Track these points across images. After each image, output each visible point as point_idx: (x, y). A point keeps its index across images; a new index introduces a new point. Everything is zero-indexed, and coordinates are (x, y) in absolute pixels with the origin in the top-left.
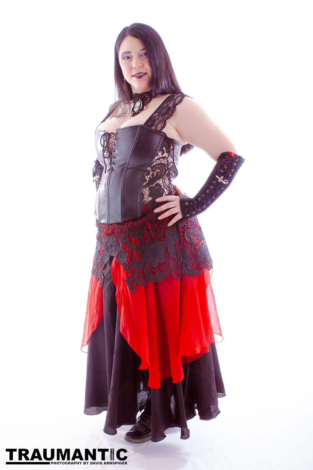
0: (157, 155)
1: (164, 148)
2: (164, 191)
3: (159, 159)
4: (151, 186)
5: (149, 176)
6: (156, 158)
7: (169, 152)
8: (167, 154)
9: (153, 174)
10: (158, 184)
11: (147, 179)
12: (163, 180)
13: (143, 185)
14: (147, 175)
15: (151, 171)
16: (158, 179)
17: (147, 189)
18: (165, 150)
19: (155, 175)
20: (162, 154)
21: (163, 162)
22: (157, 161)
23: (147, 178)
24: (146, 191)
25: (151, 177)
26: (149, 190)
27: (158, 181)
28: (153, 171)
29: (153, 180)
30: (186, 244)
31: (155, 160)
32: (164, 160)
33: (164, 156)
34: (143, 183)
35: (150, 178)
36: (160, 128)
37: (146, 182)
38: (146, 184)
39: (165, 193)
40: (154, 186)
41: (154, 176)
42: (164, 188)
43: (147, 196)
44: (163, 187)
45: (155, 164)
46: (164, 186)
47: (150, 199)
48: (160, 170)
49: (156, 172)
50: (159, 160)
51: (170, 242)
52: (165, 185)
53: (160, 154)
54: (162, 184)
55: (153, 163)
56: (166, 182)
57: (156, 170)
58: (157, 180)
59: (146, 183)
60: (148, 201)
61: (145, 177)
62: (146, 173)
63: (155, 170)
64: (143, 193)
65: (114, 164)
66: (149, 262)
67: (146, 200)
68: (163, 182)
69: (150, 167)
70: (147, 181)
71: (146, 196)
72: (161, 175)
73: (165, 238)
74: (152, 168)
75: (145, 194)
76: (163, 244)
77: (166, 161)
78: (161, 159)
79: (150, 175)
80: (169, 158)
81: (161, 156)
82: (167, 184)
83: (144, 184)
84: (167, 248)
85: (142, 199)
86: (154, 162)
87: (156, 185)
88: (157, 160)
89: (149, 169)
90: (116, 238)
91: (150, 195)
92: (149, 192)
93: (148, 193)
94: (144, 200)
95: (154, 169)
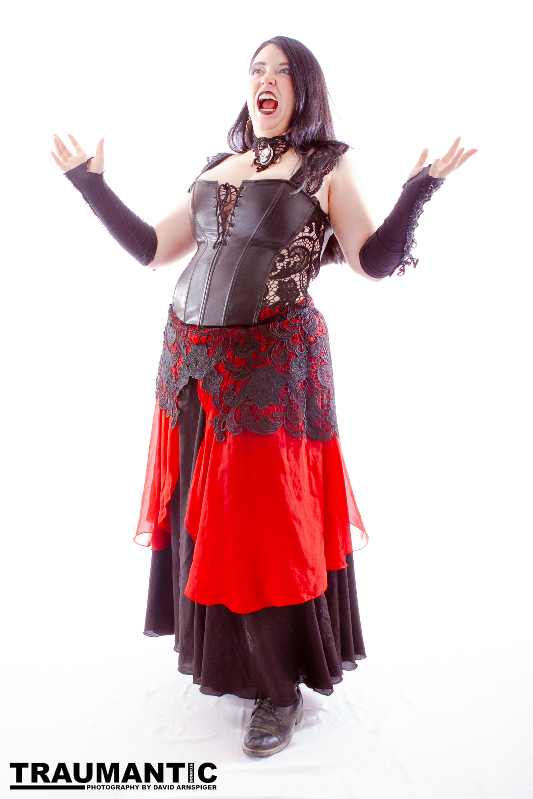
0: (303, 231)
1: (313, 224)
2: (299, 294)
3: (303, 238)
4: (283, 280)
5: (282, 264)
6: (301, 235)
7: (318, 233)
8: (315, 235)
9: (289, 263)
10: (292, 281)
11: (279, 268)
12: (300, 276)
13: (270, 276)
14: (280, 261)
15: (286, 257)
16: (295, 273)
17: (276, 282)
18: (314, 227)
19: (292, 264)
20: (310, 232)
21: (307, 246)
22: (301, 240)
23: (280, 266)
24: (273, 285)
25: (285, 265)
26: (278, 285)
27: (293, 276)
28: (289, 257)
29: (286, 272)
30: (316, 385)
31: (297, 238)
32: (310, 243)
33: (311, 235)
34: (271, 272)
35: (283, 267)
36: (313, 189)
37: (276, 271)
38: (276, 275)
39: (299, 297)
40: (286, 281)
41: (290, 266)
42: (300, 290)
43: (274, 293)
44: (298, 287)
45: (295, 244)
46: (301, 287)
47: (277, 299)
48: (300, 258)
49: (295, 260)
50: (303, 240)
51: (295, 376)
52: (302, 285)
53: (307, 230)
54: (298, 283)
55: (292, 243)
56: (304, 283)
57: (295, 258)
58: (293, 274)
59: (276, 273)
60: (273, 301)
61: (275, 263)
62: (278, 258)
63: (293, 257)
64: (269, 286)
65: (230, 236)
66: (254, 399)
67: (269, 299)
68: (300, 280)
69: (287, 249)
70: (278, 271)
71: (271, 293)
72: (300, 266)
73: (289, 369)
74: (289, 252)
75: (270, 289)
76: (282, 377)
77: (311, 245)
78: (306, 239)
79: (285, 263)
80: (316, 243)
81: (307, 234)
82: (304, 285)
83: (273, 274)
84: (287, 385)
85: (265, 297)
86: (295, 241)
87: (289, 281)
88: (300, 238)
89: (284, 252)
90: (208, 351)
91: (277, 293)
92: (278, 287)
93: (275, 290)
94: (267, 297)
95: (292, 254)
